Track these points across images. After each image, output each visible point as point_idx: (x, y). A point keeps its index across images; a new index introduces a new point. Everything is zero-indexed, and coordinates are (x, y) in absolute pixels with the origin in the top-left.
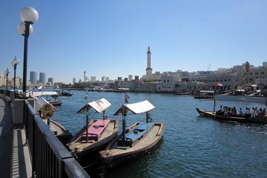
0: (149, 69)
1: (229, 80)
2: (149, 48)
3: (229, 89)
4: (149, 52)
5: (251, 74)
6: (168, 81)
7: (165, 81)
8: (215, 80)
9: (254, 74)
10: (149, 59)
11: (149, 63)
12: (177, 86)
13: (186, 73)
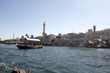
0: (44, 33)
1: (83, 37)
2: (44, 23)
3: (83, 42)
4: (44, 25)
5: (96, 34)
6: (48, 38)
7: (46, 38)
8: (75, 37)
9: (98, 34)
10: (44, 28)
11: (44, 30)
12: (53, 41)
13: (60, 35)
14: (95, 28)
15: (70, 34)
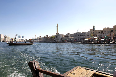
0: (57, 33)
1: (84, 35)
2: (57, 25)
8: (78, 35)
10: (57, 29)
11: (57, 31)
12: (62, 39)
13: (68, 34)
14: (94, 27)
15: (76, 33)
